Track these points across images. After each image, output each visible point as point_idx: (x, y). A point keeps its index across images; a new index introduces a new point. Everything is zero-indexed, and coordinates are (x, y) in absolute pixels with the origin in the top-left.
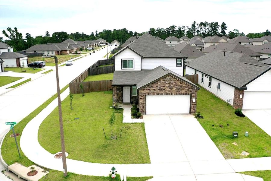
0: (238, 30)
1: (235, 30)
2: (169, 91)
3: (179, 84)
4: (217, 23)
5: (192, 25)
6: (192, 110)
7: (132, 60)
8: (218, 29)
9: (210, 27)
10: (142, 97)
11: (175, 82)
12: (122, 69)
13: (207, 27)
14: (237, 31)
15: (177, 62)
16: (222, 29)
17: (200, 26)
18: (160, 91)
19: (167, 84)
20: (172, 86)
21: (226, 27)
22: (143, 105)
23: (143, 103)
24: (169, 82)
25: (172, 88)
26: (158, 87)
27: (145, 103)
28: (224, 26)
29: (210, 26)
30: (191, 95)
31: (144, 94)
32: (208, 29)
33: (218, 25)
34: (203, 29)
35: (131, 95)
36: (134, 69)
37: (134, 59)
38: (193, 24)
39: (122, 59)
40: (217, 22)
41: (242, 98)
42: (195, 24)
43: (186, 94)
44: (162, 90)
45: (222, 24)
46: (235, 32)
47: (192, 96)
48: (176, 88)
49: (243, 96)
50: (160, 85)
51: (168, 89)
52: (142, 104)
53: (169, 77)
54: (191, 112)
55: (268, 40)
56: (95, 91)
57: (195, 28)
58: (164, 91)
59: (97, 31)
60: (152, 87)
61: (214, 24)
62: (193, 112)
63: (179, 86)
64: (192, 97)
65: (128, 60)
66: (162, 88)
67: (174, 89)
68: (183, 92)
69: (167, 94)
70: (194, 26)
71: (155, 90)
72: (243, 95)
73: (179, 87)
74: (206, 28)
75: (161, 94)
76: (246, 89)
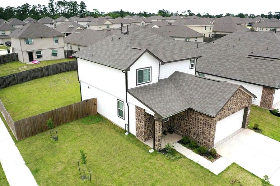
0: (97, 10)
1: (94, 9)
2: (235, 108)
3: (243, 96)
4: (76, 2)
5: (49, 4)
6: (246, 123)
7: (149, 69)
8: (77, 8)
9: (69, 6)
10: (213, 126)
11: (240, 95)
13: (66, 6)
14: (96, 11)
15: (191, 64)
16: (81, 9)
17: (58, 5)
18: (228, 111)
19: (234, 101)
21: (85, 7)
22: (213, 136)
24: (237, 97)
25: (237, 104)
28: (83, 5)
29: (68, 5)
31: (216, 121)
32: (67, 8)
33: (78, 5)
34: (63, 8)
36: (151, 82)
37: (151, 67)
38: (51, 2)
39: (136, 70)
42: (52, 2)
44: (230, 109)
45: (80, 3)
46: (94, 12)
48: (240, 102)
50: (229, 104)
51: (234, 106)
54: (245, 126)
57: (53, 7)
60: (223, 109)
61: (73, 4)
63: (242, 99)
65: (144, 69)
66: (230, 107)
67: (239, 104)
69: (233, 113)
70: (51, 5)
71: (225, 112)
73: (242, 101)
74: (65, 7)
75: (229, 115)
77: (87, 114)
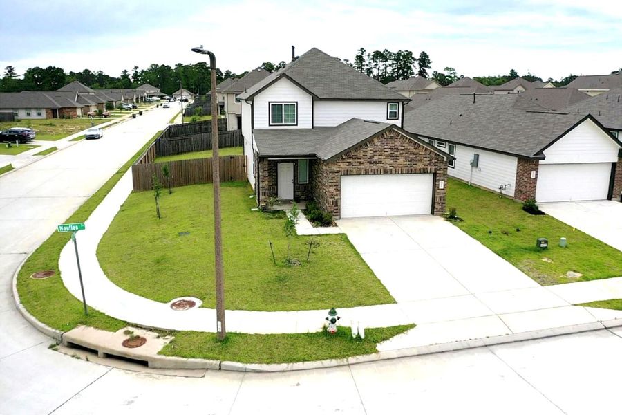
0: (453, 70)
1: (447, 69)
2: (391, 165)
3: (412, 149)
4: (410, 54)
5: (357, 56)
6: (437, 206)
7: (293, 106)
8: (411, 66)
9: (395, 62)
10: (332, 179)
11: (404, 145)
12: (270, 125)
13: (390, 62)
14: (452, 72)
15: (389, 111)
16: (421, 67)
17: (373, 59)
18: (372, 165)
19: (386, 150)
20: (396, 153)
21: (429, 62)
22: (336, 197)
23: (335, 193)
24: (391, 145)
25: (396, 158)
26: (369, 155)
27: (338, 192)
28: (424, 60)
29: (394, 59)
30: (435, 174)
31: (337, 172)
32: (390, 65)
33: (413, 59)
34: (382, 66)
35: (294, 183)
36: (297, 125)
37: (297, 102)
38: (360, 54)
39: (269, 102)
40: (409, 51)
41: (535, 179)
42: (362, 54)
43: (425, 171)
44: (376, 163)
45: (420, 55)
46: (446, 73)
47: (438, 175)
48: (406, 158)
49: (537, 175)
50: (372, 152)
51: (388, 161)
52: (332, 195)
53: (392, 135)
54: (435, 210)
55: (523, 86)
56: (195, 184)
57: (364, 63)
58: (379, 165)
59: (136, 68)
60: (355, 157)
61: (404, 56)
62: (438, 211)
63: (411, 153)
64: (438, 178)
65: (283, 104)
66: (376, 158)
67: (401, 160)
68: (420, 166)
69: (386, 172)
70: (360, 59)
71: (360, 163)
72: (537, 172)
73: (411, 156)
74: (387, 63)
75: (374, 173)
76: (543, 159)
77: (232, 178)
